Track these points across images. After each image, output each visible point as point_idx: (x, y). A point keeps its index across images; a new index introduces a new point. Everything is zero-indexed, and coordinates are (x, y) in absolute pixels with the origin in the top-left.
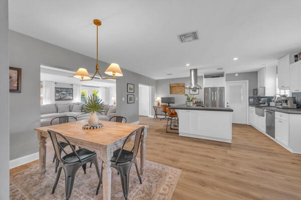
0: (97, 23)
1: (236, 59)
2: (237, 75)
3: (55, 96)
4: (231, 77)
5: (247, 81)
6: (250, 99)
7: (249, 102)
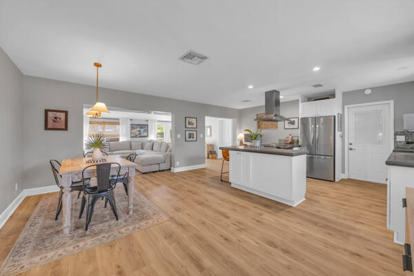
0: (98, 65)
1: (316, 69)
2: (368, 92)
3: (131, 133)
4: (354, 96)
5: (392, 102)
6: (398, 137)
7: (395, 142)
